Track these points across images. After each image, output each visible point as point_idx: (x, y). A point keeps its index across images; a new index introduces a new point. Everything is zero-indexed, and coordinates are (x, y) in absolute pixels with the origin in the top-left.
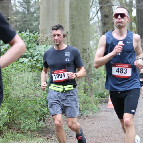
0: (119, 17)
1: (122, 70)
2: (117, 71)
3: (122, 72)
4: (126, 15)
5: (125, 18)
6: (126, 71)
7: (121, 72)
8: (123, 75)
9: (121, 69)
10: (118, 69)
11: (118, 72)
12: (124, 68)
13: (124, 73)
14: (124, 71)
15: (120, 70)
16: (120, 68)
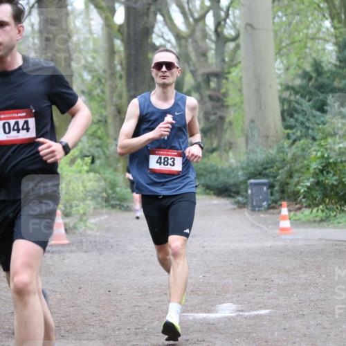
0: (164, 69)
1: (166, 160)
2: (157, 162)
3: (166, 163)
4: (176, 64)
5: (175, 70)
6: (173, 162)
7: (164, 164)
8: (168, 168)
9: (164, 159)
10: (160, 158)
11: (160, 163)
12: (170, 157)
13: (171, 165)
14: (170, 162)
15: (163, 161)
16: (163, 157)
